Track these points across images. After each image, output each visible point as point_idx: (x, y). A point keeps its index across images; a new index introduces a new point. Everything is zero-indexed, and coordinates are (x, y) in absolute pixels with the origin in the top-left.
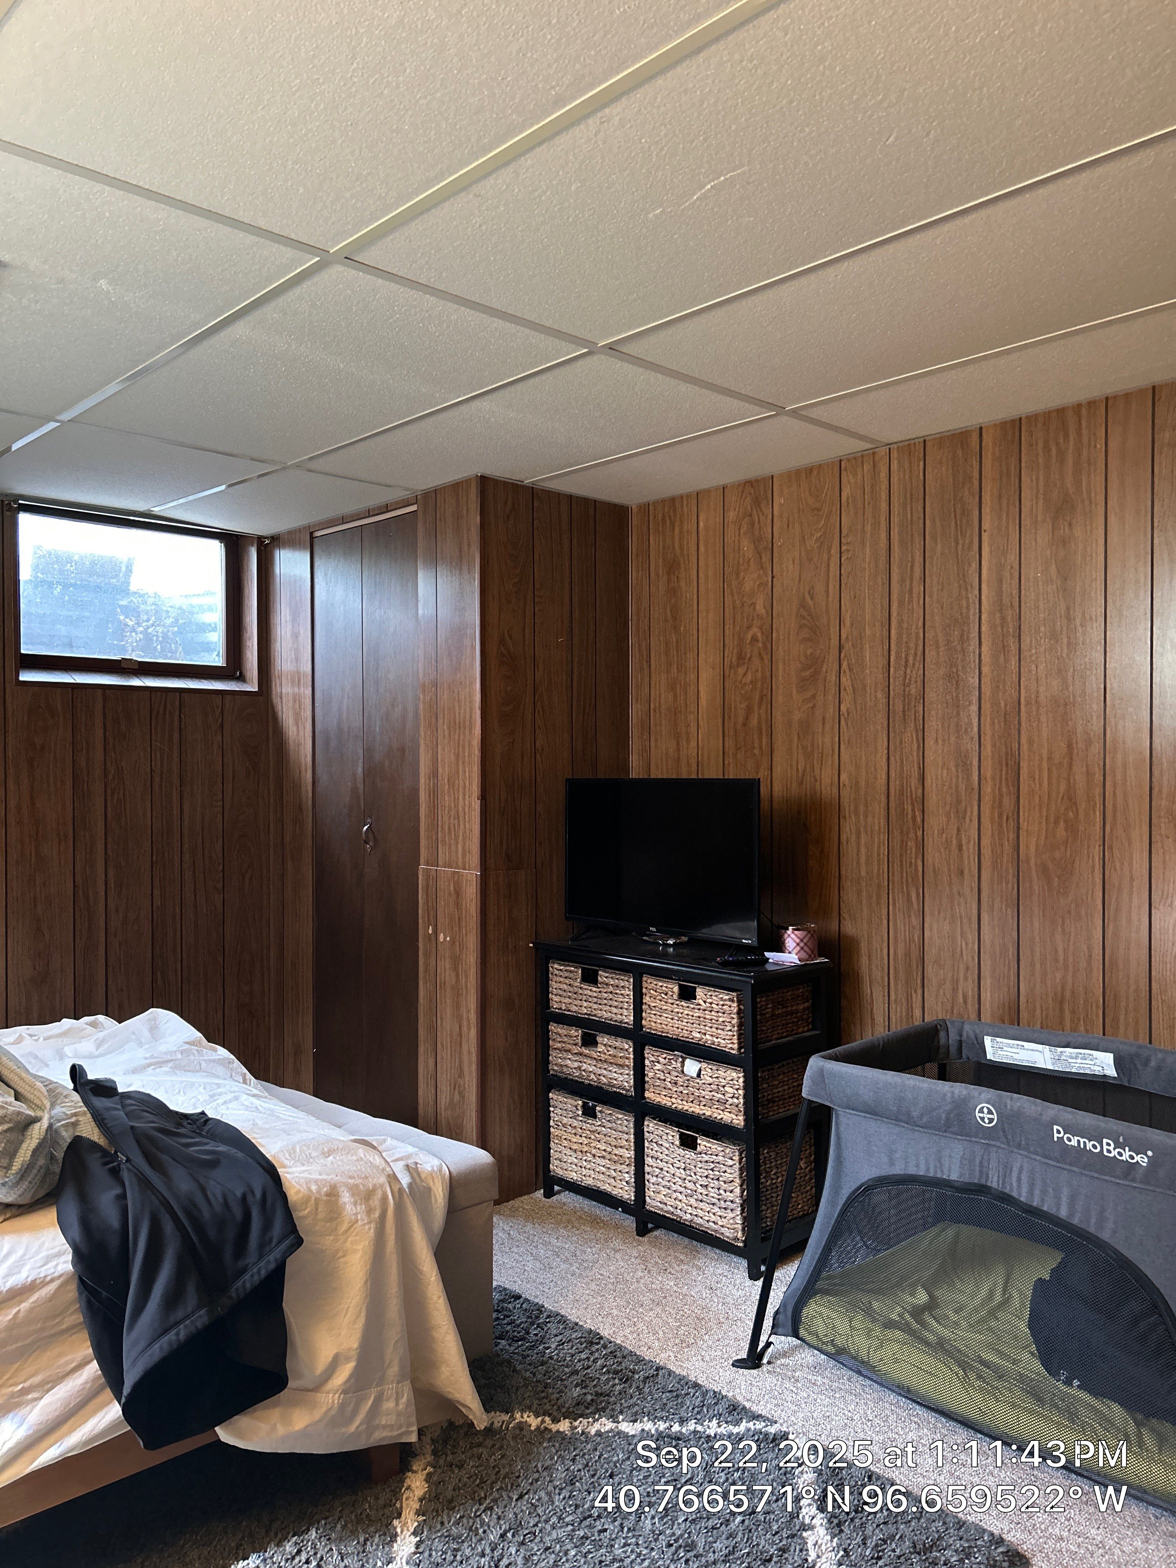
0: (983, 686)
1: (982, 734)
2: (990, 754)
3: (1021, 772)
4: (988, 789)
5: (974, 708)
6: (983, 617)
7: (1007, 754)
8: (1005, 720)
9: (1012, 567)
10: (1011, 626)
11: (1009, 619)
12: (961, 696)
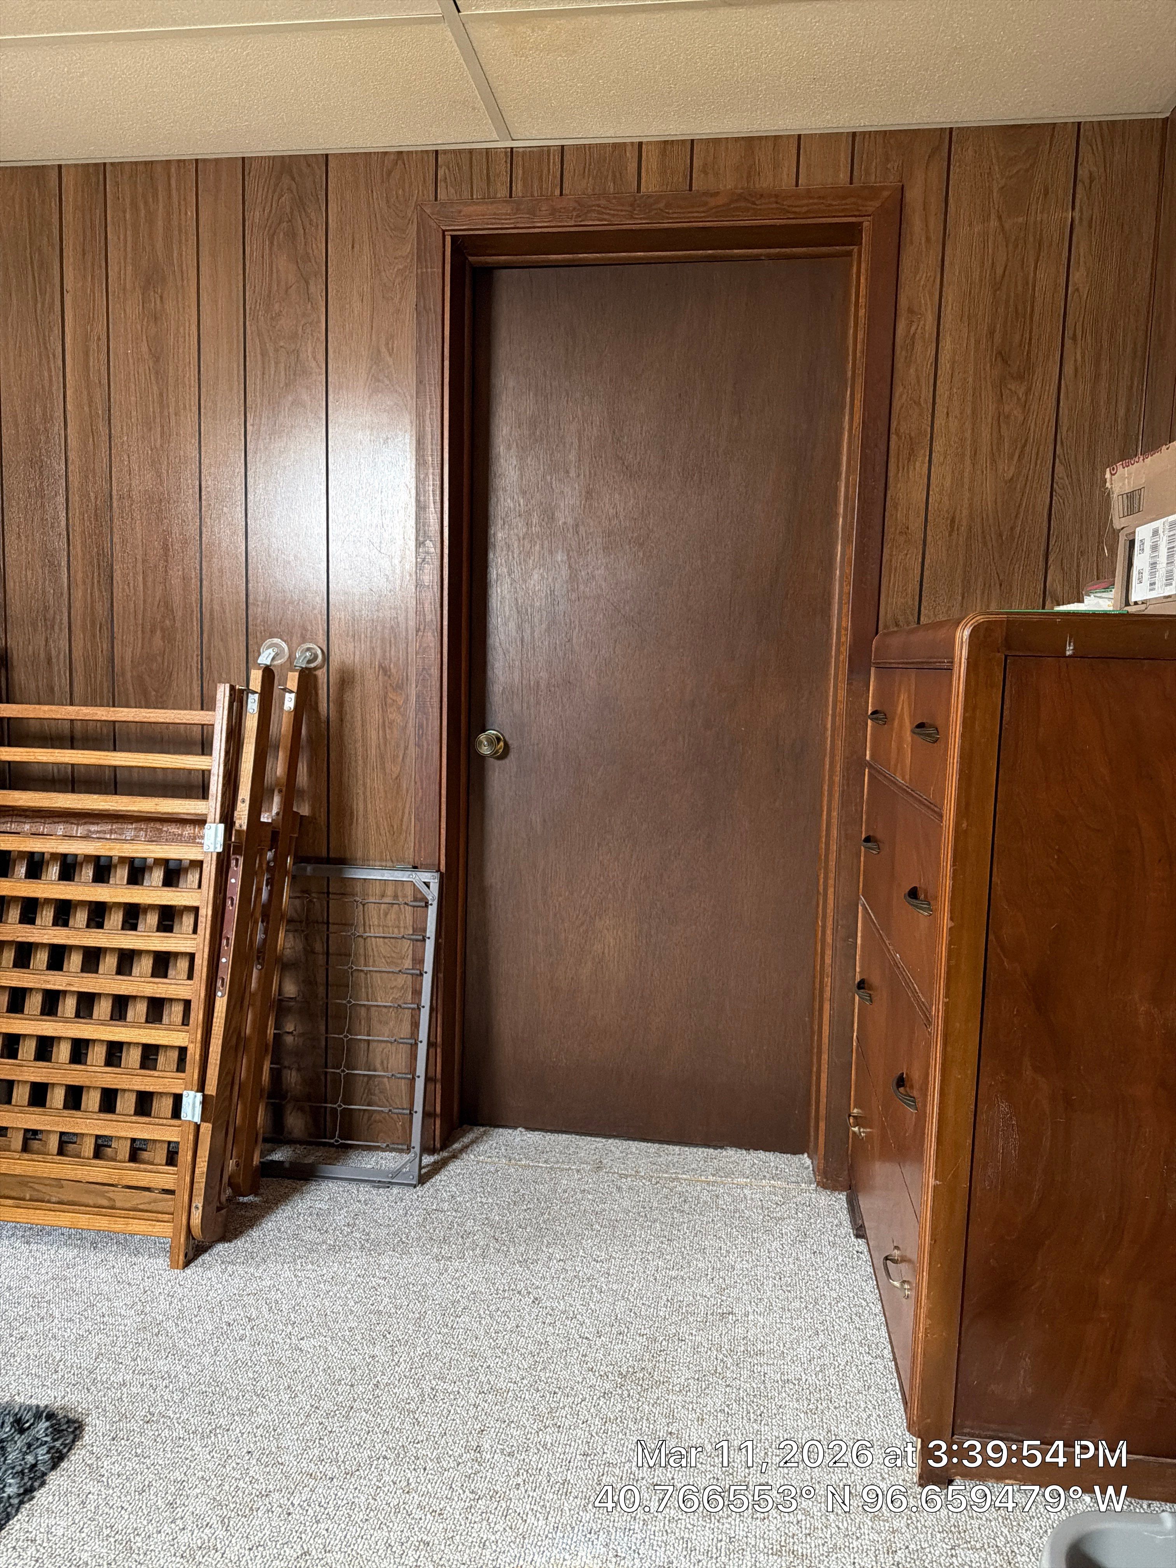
0: (70, 474)
1: (70, 530)
2: (80, 554)
3: (115, 575)
4: (78, 594)
5: (61, 499)
6: (68, 393)
7: (98, 554)
8: (96, 515)
9: (99, 339)
10: (100, 407)
11: (97, 398)
12: (45, 484)
